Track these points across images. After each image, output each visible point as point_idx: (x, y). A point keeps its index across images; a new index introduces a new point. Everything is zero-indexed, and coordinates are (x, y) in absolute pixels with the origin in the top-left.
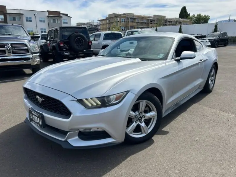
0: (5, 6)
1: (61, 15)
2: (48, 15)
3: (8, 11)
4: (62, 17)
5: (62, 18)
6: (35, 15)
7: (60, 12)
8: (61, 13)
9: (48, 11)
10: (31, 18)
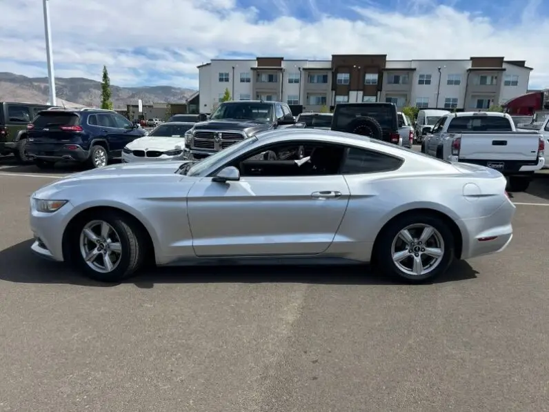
0: (385, 56)
1: (504, 66)
2: (470, 67)
3: (388, 66)
4: (505, 70)
5: (504, 72)
6: (439, 69)
7: (503, 58)
8: (505, 60)
9: (472, 59)
10: (429, 76)
